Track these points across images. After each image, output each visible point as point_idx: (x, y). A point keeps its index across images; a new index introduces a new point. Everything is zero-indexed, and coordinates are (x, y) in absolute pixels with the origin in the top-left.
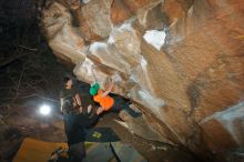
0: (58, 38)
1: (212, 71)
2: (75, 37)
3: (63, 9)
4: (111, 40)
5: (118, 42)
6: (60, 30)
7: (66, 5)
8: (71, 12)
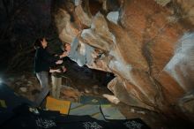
0: (64, 30)
1: (148, 30)
2: (73, 30)
3: (65, 12)
4: (93, 27)
5: (97, 27)
6: (64, 27)
7: (67, 10)
8: (71, 14)
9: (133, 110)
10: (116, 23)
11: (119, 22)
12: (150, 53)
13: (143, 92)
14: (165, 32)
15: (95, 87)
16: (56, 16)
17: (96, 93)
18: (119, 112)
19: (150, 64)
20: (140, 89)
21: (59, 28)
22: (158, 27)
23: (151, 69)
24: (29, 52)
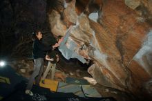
0: (55, 27)
1: (121, 27)
2: (62, 26)
3: (57, 12)
4: (78, 24)
6: (56, 24)
7: (58, 11)
8: (60, 13)
9: (107, 90)
10: (96, 21)
11: (98, 21)
12: (122, 46)
13: (116, 76)
14: (135, 29)
15: (78, 71)
16: (50, 15)
17: (78, 75)
18: (96, 91)
19: (122, 54)
20: (114, 73)
21: (52, 25)
22: (130, 25)
23: (122, 58)
24: (28, 42)
